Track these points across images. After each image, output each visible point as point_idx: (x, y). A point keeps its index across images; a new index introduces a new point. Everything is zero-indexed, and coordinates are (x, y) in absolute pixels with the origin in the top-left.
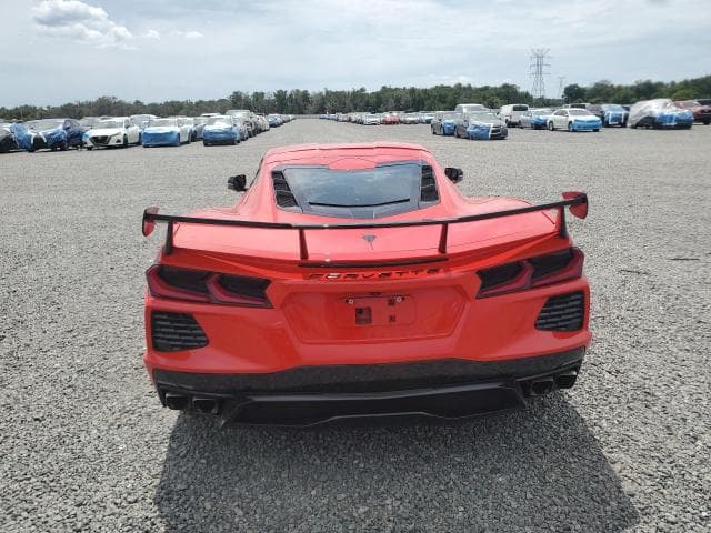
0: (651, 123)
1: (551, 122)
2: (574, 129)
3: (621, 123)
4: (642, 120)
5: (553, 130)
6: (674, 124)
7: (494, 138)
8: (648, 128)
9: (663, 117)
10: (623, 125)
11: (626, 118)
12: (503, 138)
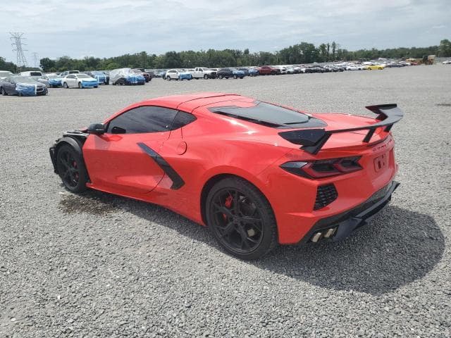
0: (123, 82)
1: (65, 83)
2: (81, 86)
3: (106, 82)
4: (118, 80)
5: (68, 87)
6: (136, 82)
7: (39, 94)
8: (121, 84)
9: (130, 79)
10: (107, 83)
11: (108, 79)
12: (44, 95)
